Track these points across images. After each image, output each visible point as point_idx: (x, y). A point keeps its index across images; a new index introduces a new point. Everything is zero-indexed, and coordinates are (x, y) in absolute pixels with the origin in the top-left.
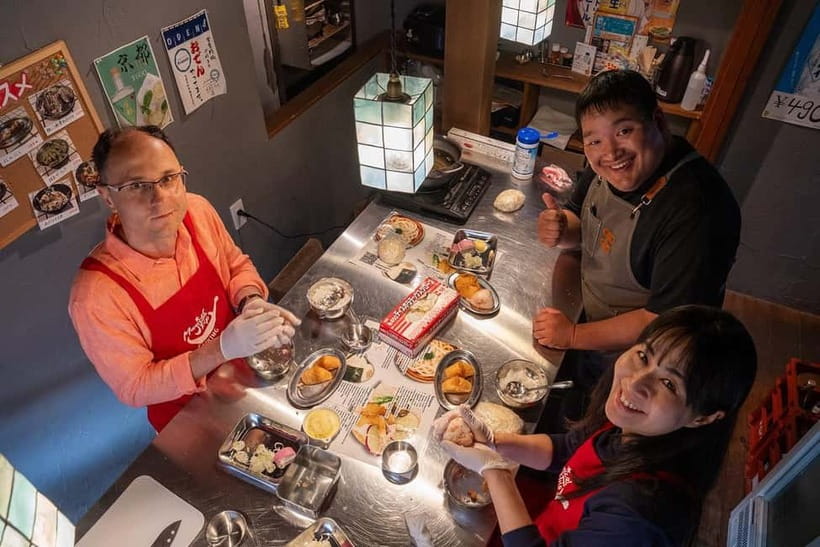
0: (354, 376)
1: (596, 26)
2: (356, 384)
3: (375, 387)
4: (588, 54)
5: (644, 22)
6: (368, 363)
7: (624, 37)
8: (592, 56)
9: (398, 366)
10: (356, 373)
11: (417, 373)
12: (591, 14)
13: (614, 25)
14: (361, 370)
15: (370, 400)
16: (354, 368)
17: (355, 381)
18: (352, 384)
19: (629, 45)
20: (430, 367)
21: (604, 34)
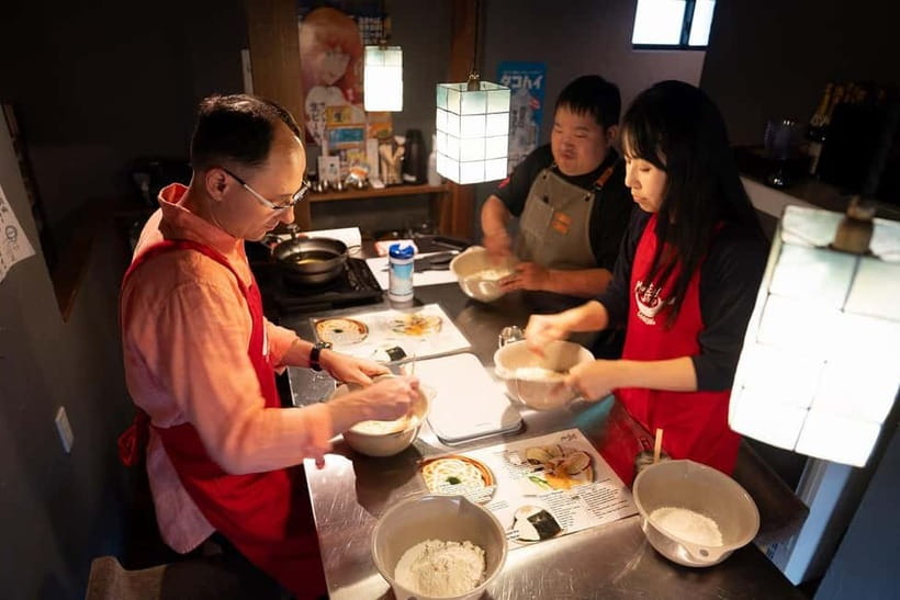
0: (544, 519)
1: (330, 140)
2: (550, 511)
3: (534, 496)
4: (332, 165)
5: (369, 128)
6: (516, 520)
7: (357, 143)
8: (337, 166)
9: (491, 496)
10: (539, 520)
11: (483, 478)
12: (321, 131)
13: (348, 135)
14: (531, 519)
15: (550, 491)
16: (536, 526)
17: (548, 515)
18: (553, 515)
19: (363, 149)
20: (465, 472)
21: (339, 145)
